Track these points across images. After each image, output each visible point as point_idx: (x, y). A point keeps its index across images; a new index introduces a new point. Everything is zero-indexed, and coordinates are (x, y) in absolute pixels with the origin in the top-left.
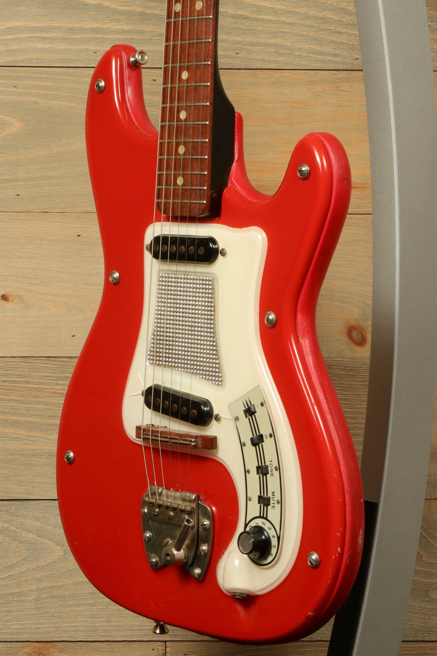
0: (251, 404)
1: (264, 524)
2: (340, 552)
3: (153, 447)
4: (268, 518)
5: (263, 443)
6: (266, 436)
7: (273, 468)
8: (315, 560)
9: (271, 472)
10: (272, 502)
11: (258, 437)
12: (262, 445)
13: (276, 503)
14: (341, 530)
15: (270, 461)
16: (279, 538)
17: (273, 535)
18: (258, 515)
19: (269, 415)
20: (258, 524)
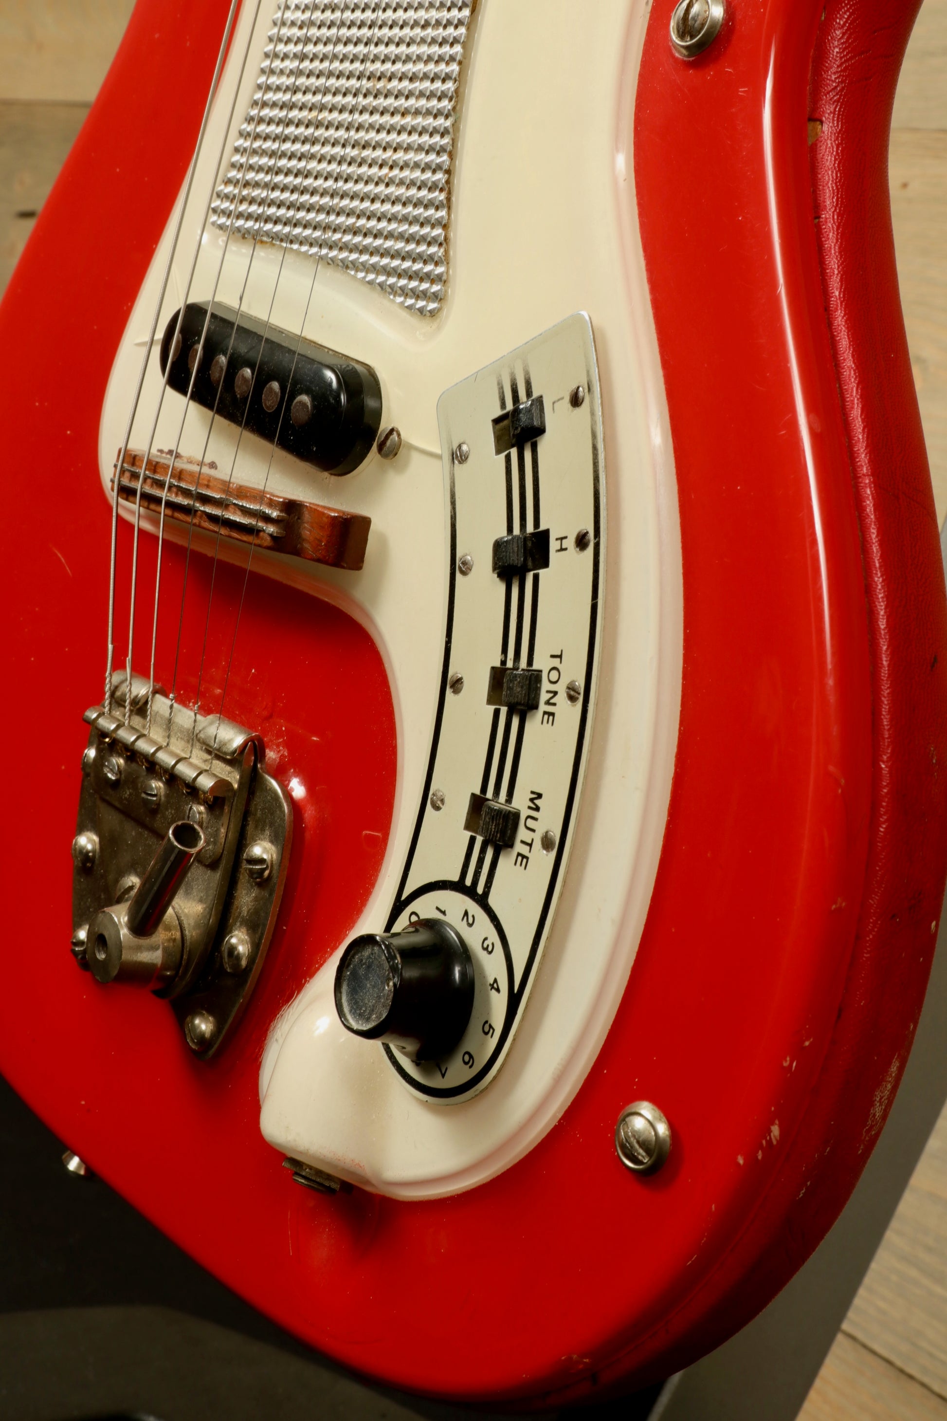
0: (529, 393)
1: (471, 921)
2: (775, 1142)
3: (167, 537)
4: (492, 901)
5: (542, 572)
6: (562, 539)
7: (561, 688)
8: (653, 1143)
9: (548, 703)
10: (522, 834)
11: (529, 544)
12: (536, 578)
13: (537, 844)
14: (807, 1044)
15: (553, 656)
16: (514, 1000)
17: (495, 981)
18: (455, 878)
19: (595, 448)
20: (444, 913)
